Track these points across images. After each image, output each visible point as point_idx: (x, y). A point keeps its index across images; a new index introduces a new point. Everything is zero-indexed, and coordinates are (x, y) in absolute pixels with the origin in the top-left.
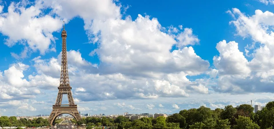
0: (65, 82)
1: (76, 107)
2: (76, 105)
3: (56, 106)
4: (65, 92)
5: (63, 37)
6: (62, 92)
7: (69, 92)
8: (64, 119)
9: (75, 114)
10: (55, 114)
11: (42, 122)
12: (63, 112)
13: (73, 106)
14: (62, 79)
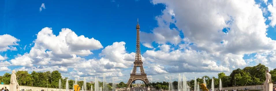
0: (138, 59)
1: (146, 75)
2: (146, 74)
3: (133, 74)
4: (138, 65)
5: (137, 29)
6: (137, 65)
7: (141, 65)
8: (137, 85)
9: (145, 80)
10: (132, 80)
11: (123, 85)
12: (137, 78)
13: (144, 75)
14: (137, 57)
